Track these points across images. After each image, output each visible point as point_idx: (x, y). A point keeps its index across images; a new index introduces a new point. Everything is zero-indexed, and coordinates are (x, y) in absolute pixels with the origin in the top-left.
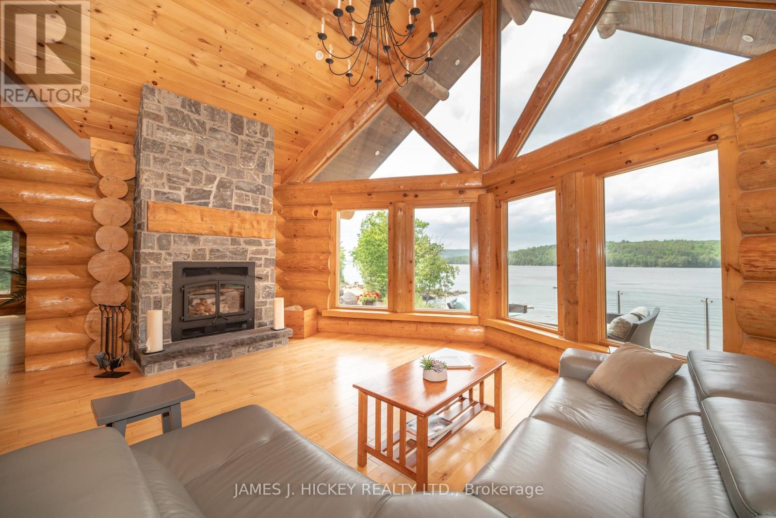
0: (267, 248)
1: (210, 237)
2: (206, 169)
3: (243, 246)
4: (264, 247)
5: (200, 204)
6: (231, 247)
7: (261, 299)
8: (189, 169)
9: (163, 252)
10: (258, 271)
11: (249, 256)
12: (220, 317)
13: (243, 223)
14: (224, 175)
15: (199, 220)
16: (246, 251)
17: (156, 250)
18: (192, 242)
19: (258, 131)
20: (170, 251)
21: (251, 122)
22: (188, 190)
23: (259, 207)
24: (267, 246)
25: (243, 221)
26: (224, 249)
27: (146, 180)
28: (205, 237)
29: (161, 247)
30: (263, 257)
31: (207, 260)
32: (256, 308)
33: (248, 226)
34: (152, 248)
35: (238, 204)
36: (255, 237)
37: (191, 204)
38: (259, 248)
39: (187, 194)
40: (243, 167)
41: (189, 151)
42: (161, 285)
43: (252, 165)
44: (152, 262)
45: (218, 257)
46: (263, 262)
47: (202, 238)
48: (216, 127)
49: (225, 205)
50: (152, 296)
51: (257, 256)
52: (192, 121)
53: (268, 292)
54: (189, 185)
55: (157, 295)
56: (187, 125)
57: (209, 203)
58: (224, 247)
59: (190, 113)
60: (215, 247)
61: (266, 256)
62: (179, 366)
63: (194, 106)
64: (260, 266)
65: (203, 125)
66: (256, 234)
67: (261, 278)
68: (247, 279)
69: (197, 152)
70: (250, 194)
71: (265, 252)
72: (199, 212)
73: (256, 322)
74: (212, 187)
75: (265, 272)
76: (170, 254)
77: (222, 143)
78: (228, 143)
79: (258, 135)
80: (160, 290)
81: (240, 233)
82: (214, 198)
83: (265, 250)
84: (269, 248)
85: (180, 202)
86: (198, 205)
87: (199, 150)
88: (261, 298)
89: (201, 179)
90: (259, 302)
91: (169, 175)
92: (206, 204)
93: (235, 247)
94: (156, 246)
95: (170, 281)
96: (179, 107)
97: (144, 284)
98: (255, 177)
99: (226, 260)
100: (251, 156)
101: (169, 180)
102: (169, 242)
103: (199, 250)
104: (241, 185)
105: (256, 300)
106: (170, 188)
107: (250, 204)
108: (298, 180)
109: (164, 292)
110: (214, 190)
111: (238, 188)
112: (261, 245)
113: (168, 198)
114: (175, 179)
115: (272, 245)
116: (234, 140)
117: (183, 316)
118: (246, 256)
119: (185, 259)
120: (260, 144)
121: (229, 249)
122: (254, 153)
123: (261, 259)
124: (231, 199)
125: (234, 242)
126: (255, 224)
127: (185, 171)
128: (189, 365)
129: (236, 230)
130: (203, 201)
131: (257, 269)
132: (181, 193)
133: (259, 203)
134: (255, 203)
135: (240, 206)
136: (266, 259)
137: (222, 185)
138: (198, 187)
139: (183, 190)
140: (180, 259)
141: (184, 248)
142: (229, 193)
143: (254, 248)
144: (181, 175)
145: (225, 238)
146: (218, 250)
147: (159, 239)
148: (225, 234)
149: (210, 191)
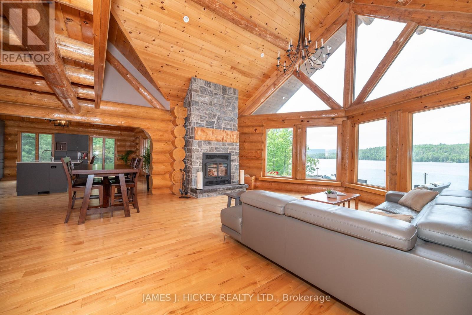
0: (236, 147)
1: (215, 142)
2: (213, 112)
3: (227, 146)
4: (234, 147)
5: (211, 128)
6: (222, 146)
7: (233, 171)
8: (207, 112)
9: (199, 148)
10: (233, 158)
11: (229, 151)
12: (219, 177)
13: (227, 136)
14: (219, 114)
15: (212, 134)
16: (228, 148)
17: (197, 148)
18: (209, 144)
19: (232, 93)
20: (202, 148)
21: (230, 88)
22: (207, 121)
23: (232, 128)
24: (236, 146)
25: (227, 135)
27: (193, 118)
28: (213, 142)
29: (199, 147)
30: (234, 151)
31: (214, 152)
32: (231, 174)
33: (229, 137)
34: (196, 147)
35: (224, 127)
36: (231, 142)
37: (208, 127)
38: (233, 147)
39: (206, 123)
40: (226, 110)
41: (207, 104)
42: (199, 162)
43: (230, 109)
44: (196, 153)
45: (218, 151)
46: (234, 153)
47: (212, 142)
48: (216, 93)
49: (220, 128)
50: (196, 167)
51: (232, 151)
52: (208, 91)
53: (236, 167)
54: (207, 119)
55: (197, 166)
56: (206, 93)
57: (214, 127)
58: (220, 146)
59: (207, 88)
60: (217, 146)
61: (235, 151)
62: (208, 196)
63: (209, 84)
64: (233, 155)
65: (212, 92)
66: (232, 141)
67: (234, 161)
68: (228, 161)
69: (210, 105)
70: (228, 122)
71: (235, 149)
72: (212, 131)
73: (231, 181)
74: (215, 120)
75: (235, 159)
76: (201, 149)
77: (219, 100)
78: (221, 99)
79: (232, 95)
80: (198, 165)
81: (226, 140)
82: (216, 124)
83: (235, 148)
84: (237, 147)
85: (204, 127)
86: (210, 128)
87: (211, 103)
88: (233, 170)
89: (211, 116)
90: (233, 172)
91: (200, 115)
92: (213, 128)
93: (224, 146)
94: (197, 146)
95: (201, 161)
96: (204, 85)
97: (194, 161)
98: (231, 114)
99: (221, 152)
100: (229, 105)
101: (201, 117)
102: (201, 144)
103: (211, 148)
104: (226, 118)
105: (231, 171)
106: (201, 121)
107: (229, 127)
108: (246, 114)
109: (200, 165)
110: (216, 121)
111: (225, 120)
112: (234, 146)
113: (200, 125)
114: (202, 117)
115: (238, 145)
116: (223, 98)
117: (206, 176)
118: (228, 151)
120: (233, 99)
121: (222, 147)
122: (231, 103)
123: (233, 152)
124: (222, 125)
125: (224, 144)
126: (232, 136)
127: (206, 113)
128: (211, 196)
129: (225, 139)
130: (212, 126)
131: (232, 157)
132: (204, 123)
133: (232, 126)
134: (231, 126)
135: (225, 128)
136: (235, 152)
137: (219, 119)
138: (210, 120)
139: (205, 121)
140: (205, 151)
141: (206, 147)
142: (221, 122)
143: (231, 147)
144: (204, 115)
145: (220, 142)
146: (218, 148)
147: (198, 143)
148: (221, 141)
149: (214, 122)
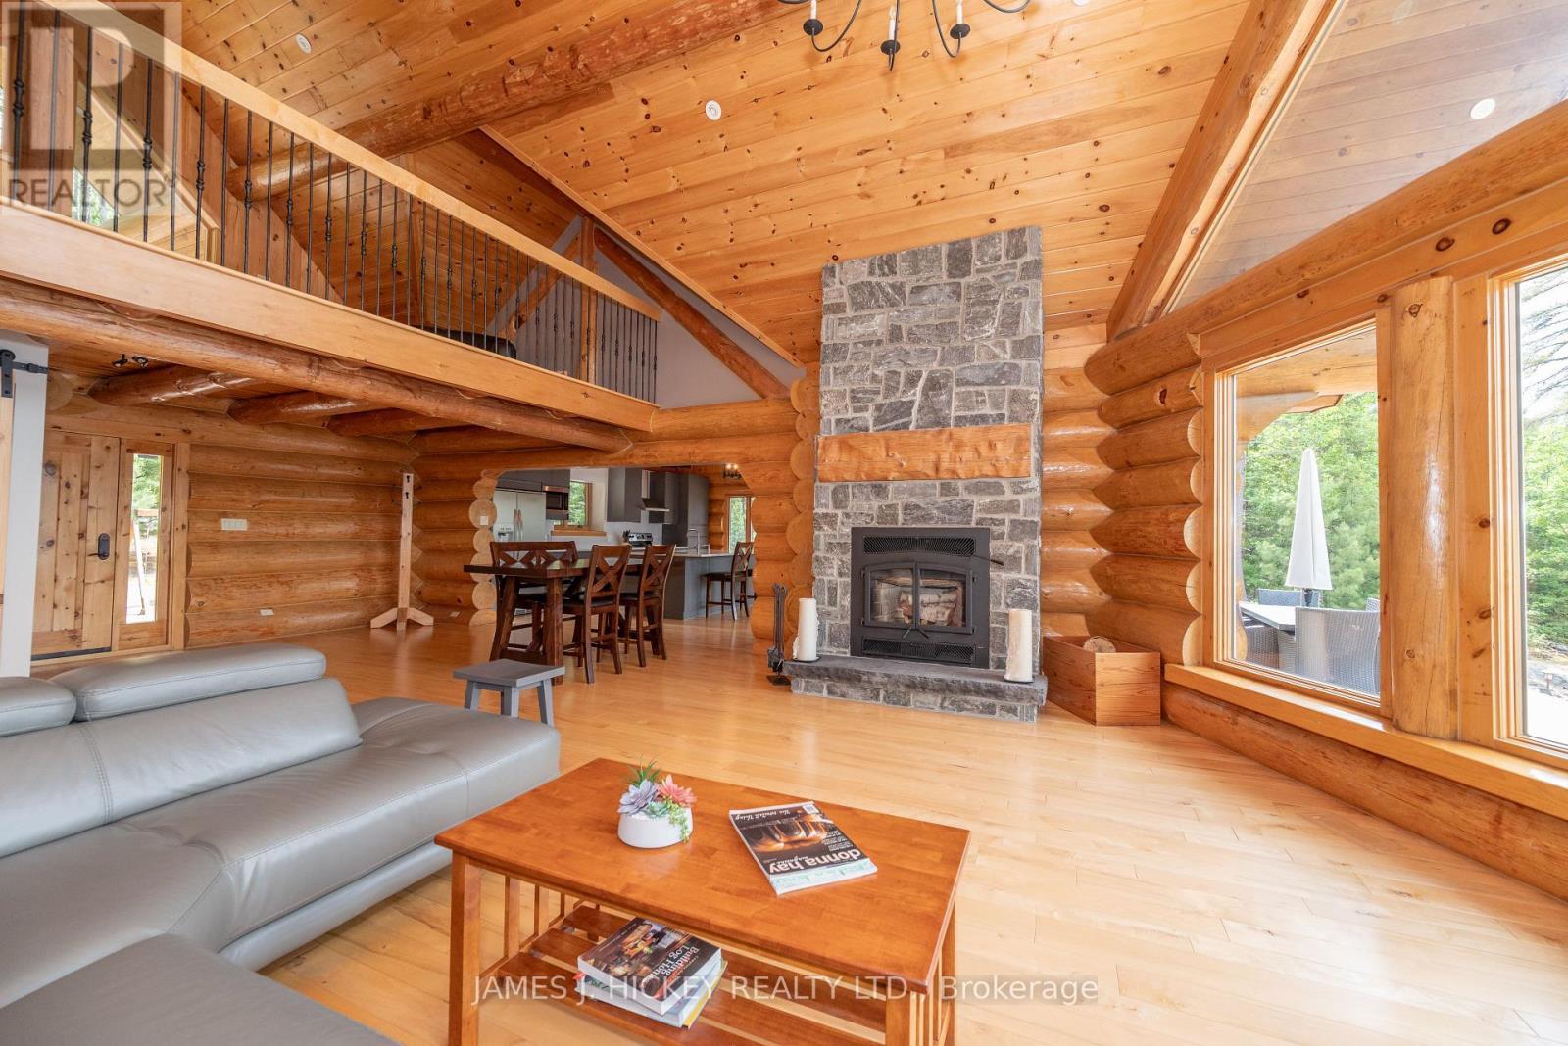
0: (1016, 497)
1: (904, 484)
2: (905, 364)
3: (965, 496)
4: (1009, 496)
5: (896, 428)
6: (940, 500)
7: (1002, 608)
8: (880, 372)
9: (839, 513)
10: (995, 547)
11: (976, 516)
12: (918, 630)
13: (958, 451)
14: (935, 366)
15: (884, 454)
16: (971, 506)
17: (831, 511)
18: (878, 494)
19: (1003, 253)
20: (848, 510)
21: (988, 239)
22: (879, 408)
23: (1006, 412)
24: (1016, 493)
25: (959, 446)
26: (927, 504)
27: (825, 406)
28: (896, 483)
29: (838, 504)
30: (1008, 517)
31: (899, 525)
32: (992, 625)
33: (968, 454)
34: (826, 506)
35: (959, 414)
36: (987, 476)
37: (883, 429)
38: (999, 498)
39: (876, 414)
40: (970, 338)
41: (879, 342)
42: (836, 564)
43: (990, 329)
44: (826, 528)
45: (917, 519)
46: (1006, 529)
47: (891, 487)
48: (921, 283)
49: (940, 422)
50: (826, 578)
51: (994, 516)
52: (883, 291)
53: (1018, 594)
54: (880, 399)
55: (832, 578)
56: (877, 301)
57: (910, 423)
58: (928, 500)
59: (879, 280)
60: (914, 500)
61: (1014, 517)
62: (831, 692)
63: (887, 264)
64: (1001, 536)
65: (898, 288)
66: (988, 469)
67: (1001, 564)
68: (973, 562)
69: (891, 341)
70: (985, 389)
71: (1013, 507)
72: (882, 442)
73: (991, 655)
74: (915, 394)
75: (1011, 552)
76: (847, 516)
77: (932, 308)
78: (945, 303)
79: (1003, 261)
80: (835, 572)
81: (954, 472)
82: (919, 411)
83: (1011, 502)
84: (1022, 498)
85: (867, 429)
86: (893, 429)
87: (895, 334)
88: (1003, 606)
89: (898, 383)
90: (999, 615)
91: (852, 391)
92: (906, 426)
93: (948, 499)
94: (831, 504)
95: (848, 557)
96: (866, 278)
97: (818, 559)
98: (997, 350)
99: (931, 525)
100: (987, 311)
101: (853, 398)
102: (846, 496)
103: (888, 507)
104: (968, 374)
105: (992, 609)
106: (855, 410)
107: (987, 410)
108: (1132, 322)
109: (841, 574)
110: (918, 398)
111: (961, 382)
112: (1003, 493)
113: (852, 426)
114: (861, 395)
115: (1030, 490)
116: (954, 292)
117: (864, 617)
118: (971, 516)
119: (867, 523)
120: (1007, 278)
121: (936, 503)
122: (995, 302)
123: (1002, 522)
124: (949, 408)
125: (946, 489)
126: (984, 450)
127: (874, 378)
128: (843, 696)
129: (945, 465)
130: (900, 421)
131: (993, 544)
132: (869, 416)
133: (1006, 403)
134: (996, 405)
135: (965, 417)
136: (1013, 522)
137: (934, 385)
138: (893, 399)
139: (872, 407)
140: (862, 523)
141: (866, 505)
142: (943, 397)
143: (987, 499)
144: (868, 385)
145: (929, 482)
146: (917, 507)
147: (835, 492)
148: (928, 476)
149: (912, 402)
